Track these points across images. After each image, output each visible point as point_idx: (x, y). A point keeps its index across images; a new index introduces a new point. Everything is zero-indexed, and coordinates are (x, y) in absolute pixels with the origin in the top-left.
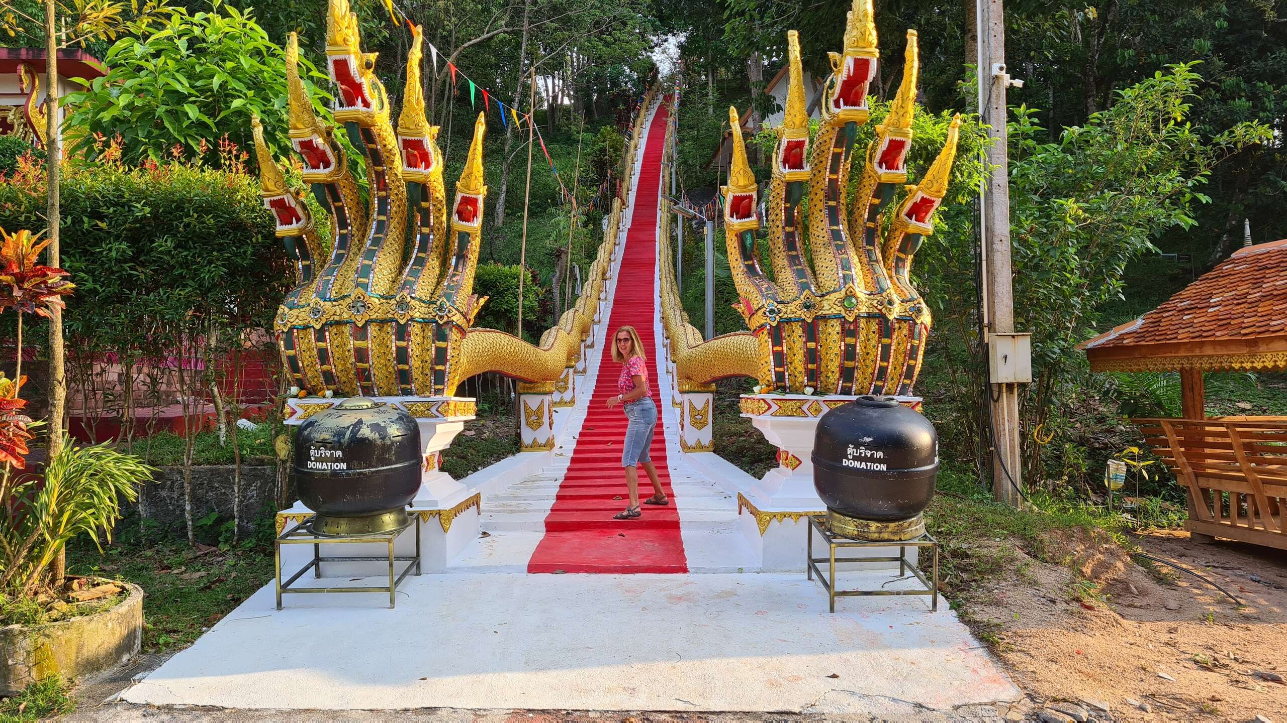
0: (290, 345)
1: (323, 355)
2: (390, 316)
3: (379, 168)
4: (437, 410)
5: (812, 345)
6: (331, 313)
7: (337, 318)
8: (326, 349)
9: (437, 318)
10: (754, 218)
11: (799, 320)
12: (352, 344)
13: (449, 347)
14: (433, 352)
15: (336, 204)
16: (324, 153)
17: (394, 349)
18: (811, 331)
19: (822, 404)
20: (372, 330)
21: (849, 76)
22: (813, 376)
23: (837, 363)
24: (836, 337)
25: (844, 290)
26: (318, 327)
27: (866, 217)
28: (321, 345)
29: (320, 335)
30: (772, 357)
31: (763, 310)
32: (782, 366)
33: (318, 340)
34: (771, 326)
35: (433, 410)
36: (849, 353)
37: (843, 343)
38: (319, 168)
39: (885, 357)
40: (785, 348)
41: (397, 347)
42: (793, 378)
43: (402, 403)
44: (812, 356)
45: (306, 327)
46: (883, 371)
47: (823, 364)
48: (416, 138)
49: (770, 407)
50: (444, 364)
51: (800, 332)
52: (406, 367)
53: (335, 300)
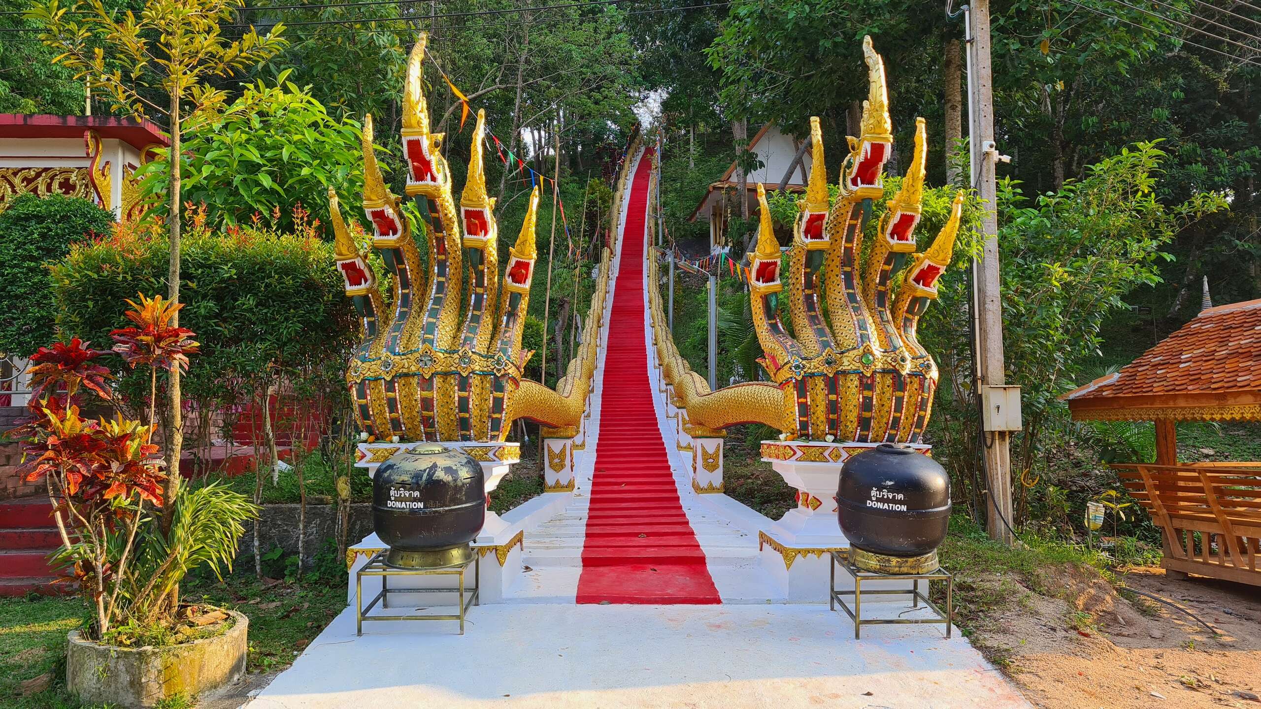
0: (362, 395)
1: (392, 404)
2: (453, 369)
3: (440, 235)
4: (494, 455)
5: (833, 397)
6: (400, 366)
7: (405, 371)
8: (395, 399)
9: (495, 371)
10: (778, 282)
11: (822, 375)
12: (419, 394)
13: (506, 397)
14: (491, 402)
15: (400, 266)
16: (392, 221)
17: (457, 399)
18: (832, 385)
19: (842, 451)
20: (437, 382)
21: (866, 158)
22: (834, 425)
23: (855, 414)
24: (854, 390)
25: (862, 348)
26: (388, 379)
27: (877, 281)
28: (391, 394)
29: (390, 386)
30: (797, 408)
31: (788, 365)
32: (807, 416)
33: (387, 390)
34: (796, 380)
35: (491, 454)
36: (867, 405)
37: (861, 396)
38: (388, 235)
39: (899, 408)
40: (809, 400)
41: (459, 397)
42: (815, 427)
43: (462, 448)
44: (833, 407)
45: (377, 379)
46: (896, 421)
47: (843, 414)
48: (477, 209)
49: (795, 453)
50: (501, 413)
51: (822, 386)
52: (467, 415)
53: (403, 355)
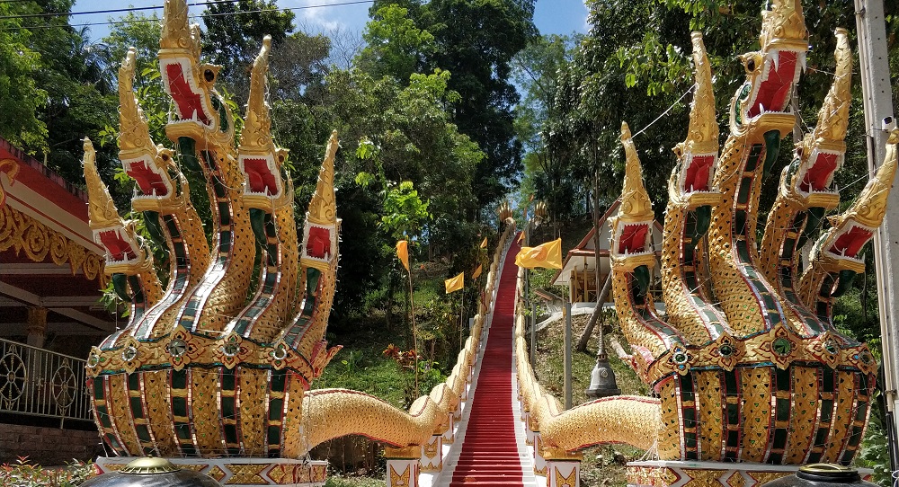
0: (100, 394)
1: (136, 407)
2: (216, 359)
4: (268, 475)
5: (732, 400)
6: (148, 356)
7: (154, 362)
8: (140, 398)
9: (273, 364)
10: (649, 251)
11: (717, 369)
12: (169, 393)
13: (287, 399)
14: (267, 404)
17: (219, 399)
18: (731, 382)
19: (746, 476)
20: (195, 376)
21: (772, 73)
22: (733, 438)
23: (765, 422)
24: (763, 390)
25: (772, 332)
26: (130, 372)
27: (781, 254)
28: (135, 393)
29: (133, 382)
30: (681, 416)
31: (667, 357)
32: (693, 425)
33: (130, 388)
34: (679, 376)
35: (264, 475)
36: (783, 411)
37: (774, 398)
38: (151, 194)
39: (826, 416)
40: (698, 404)
41: (222, 398)
42: (706, 442)
43: (226, 465)
44: (732, 414)
45: (119, 372)
46: (822, 434)
47: (747, 423)
48: (259, 157)
49: (679, 478)
50: (280, 419)
51: (717, 384)
52: (234, 422)
53: (154, 341)
